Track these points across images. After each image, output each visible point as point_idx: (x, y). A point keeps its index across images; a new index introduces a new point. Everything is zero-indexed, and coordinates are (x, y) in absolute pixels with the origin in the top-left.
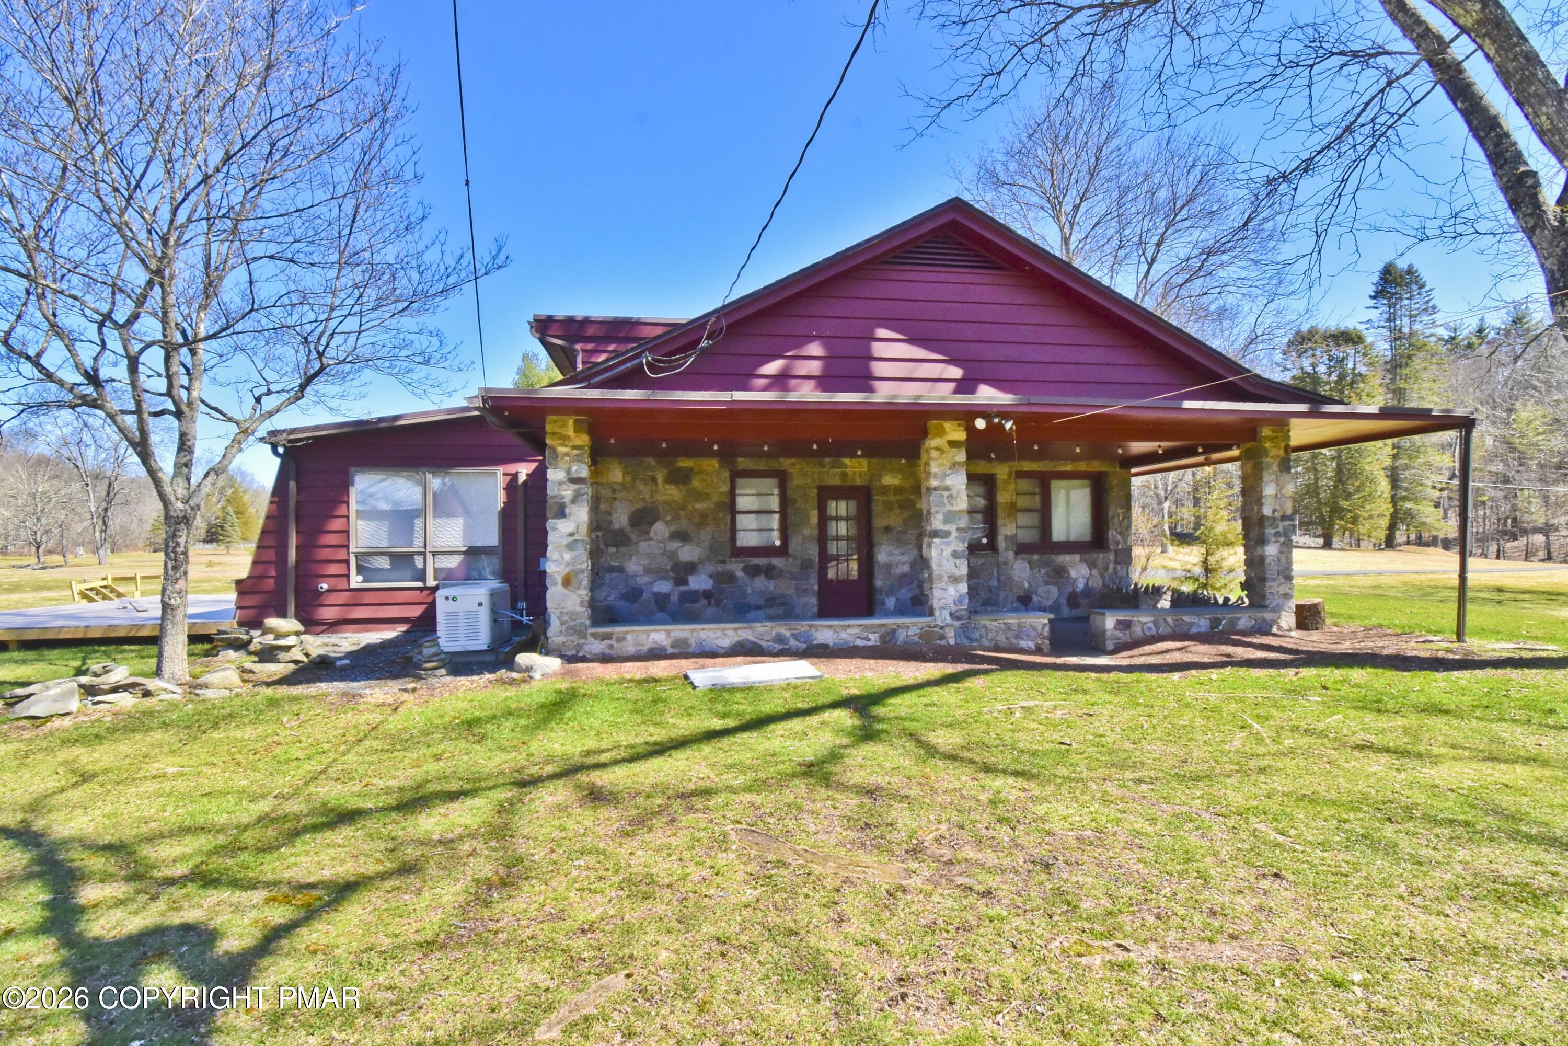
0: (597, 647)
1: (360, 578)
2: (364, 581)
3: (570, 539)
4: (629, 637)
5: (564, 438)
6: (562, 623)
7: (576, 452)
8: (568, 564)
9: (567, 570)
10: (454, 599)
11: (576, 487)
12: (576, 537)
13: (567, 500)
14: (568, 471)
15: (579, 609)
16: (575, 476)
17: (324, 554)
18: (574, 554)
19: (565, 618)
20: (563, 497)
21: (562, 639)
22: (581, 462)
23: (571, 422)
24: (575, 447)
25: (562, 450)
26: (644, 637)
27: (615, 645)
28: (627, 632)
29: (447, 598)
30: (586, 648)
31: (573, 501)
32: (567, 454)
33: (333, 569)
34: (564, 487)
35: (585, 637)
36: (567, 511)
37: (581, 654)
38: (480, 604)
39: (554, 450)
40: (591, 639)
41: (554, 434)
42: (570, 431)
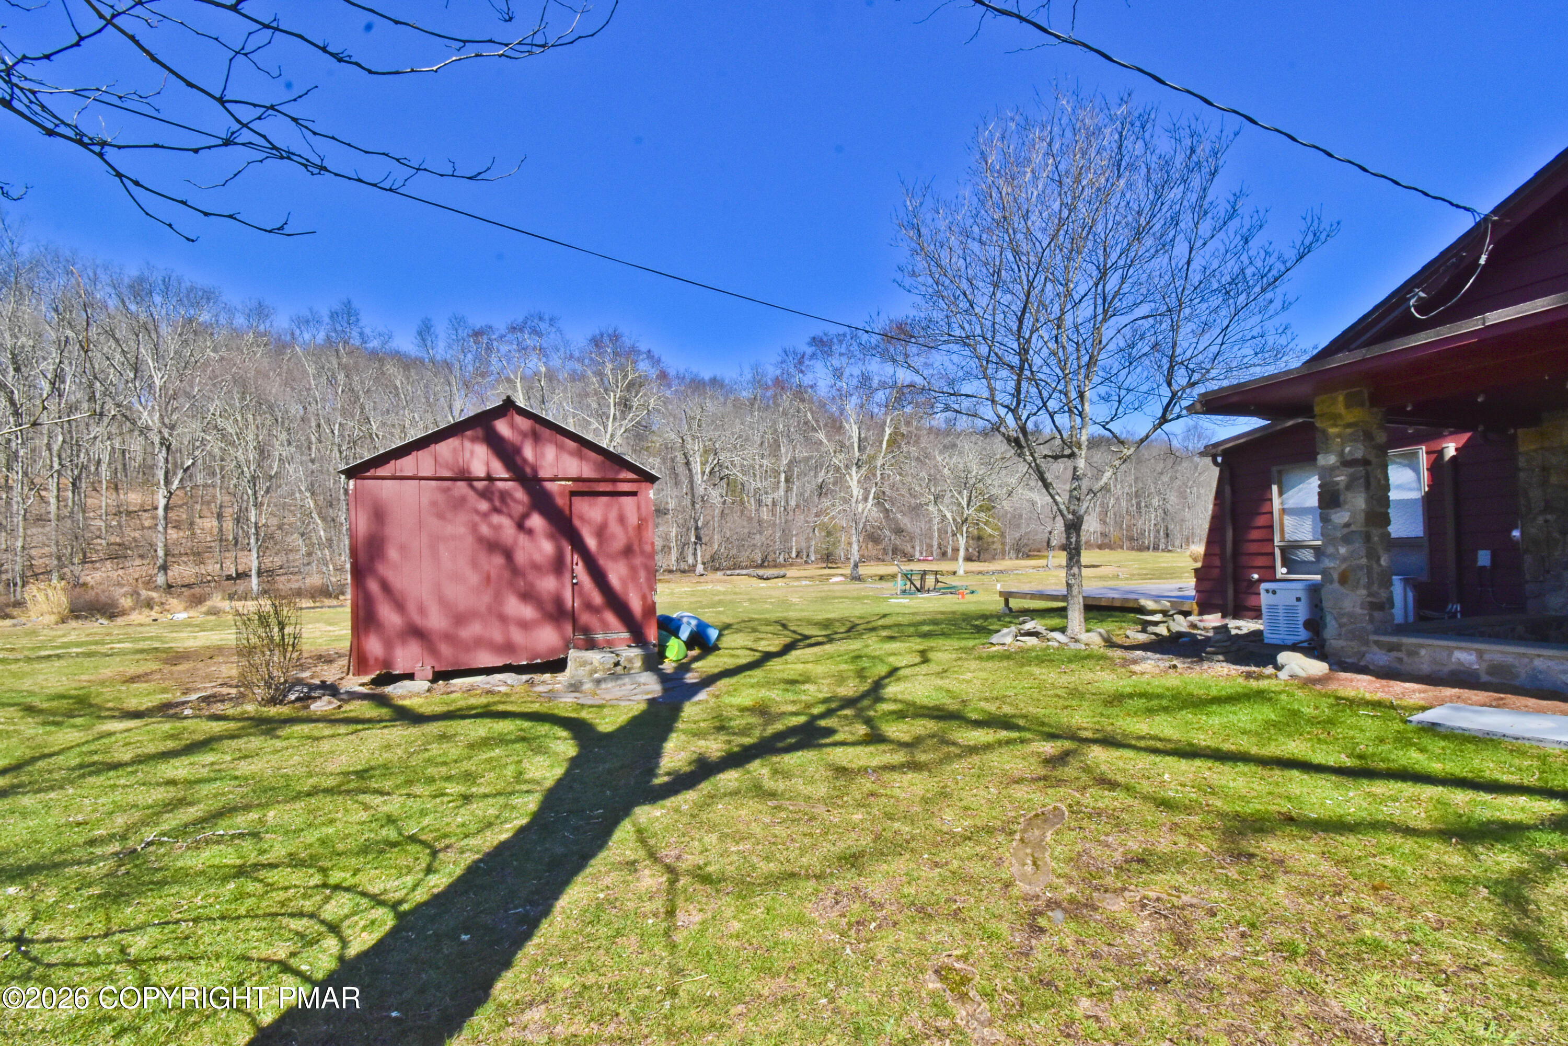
0: (1381, 658)
1: (1284, 570)
2: (1288, 573)
3: (1346, 530)
4: (1423, 652)
5: (1335, 418)
6: (1341, 626)
7: (1349, 431)
8: (1344, 559)
9: (1344, 566)
10: (1274, 592)
11: (1351, 470)
12: (1353, 528)
13: (1342, 486)
14: (1341, 454)
15: (1358, 610)
16: (1349, 458)
17: (1253, 547)
18: (1351, 548)
19: (1344, 620)
20: (1337, 483)
21: (1341, 643)
22: (1355, 441)
23: (1341, 398)
24: (1349, 425)
25: (1332, 431)
26: (1445, 654)
27: (1405, 659)
28: (1422, 646)
29: (1267, 591)
30: (1368, 657)
31: (1349, 487)
32: (1339, 435)
33: (1260, 561)
34: (1337, 472)
35: (1366, 643)
36: (1342, 498)
37: (1362, 663)
38: (1298, 599)
39: (1324, 432)
40: (1375, 649)
41: (1322, 415)
42: (1340, 408)
